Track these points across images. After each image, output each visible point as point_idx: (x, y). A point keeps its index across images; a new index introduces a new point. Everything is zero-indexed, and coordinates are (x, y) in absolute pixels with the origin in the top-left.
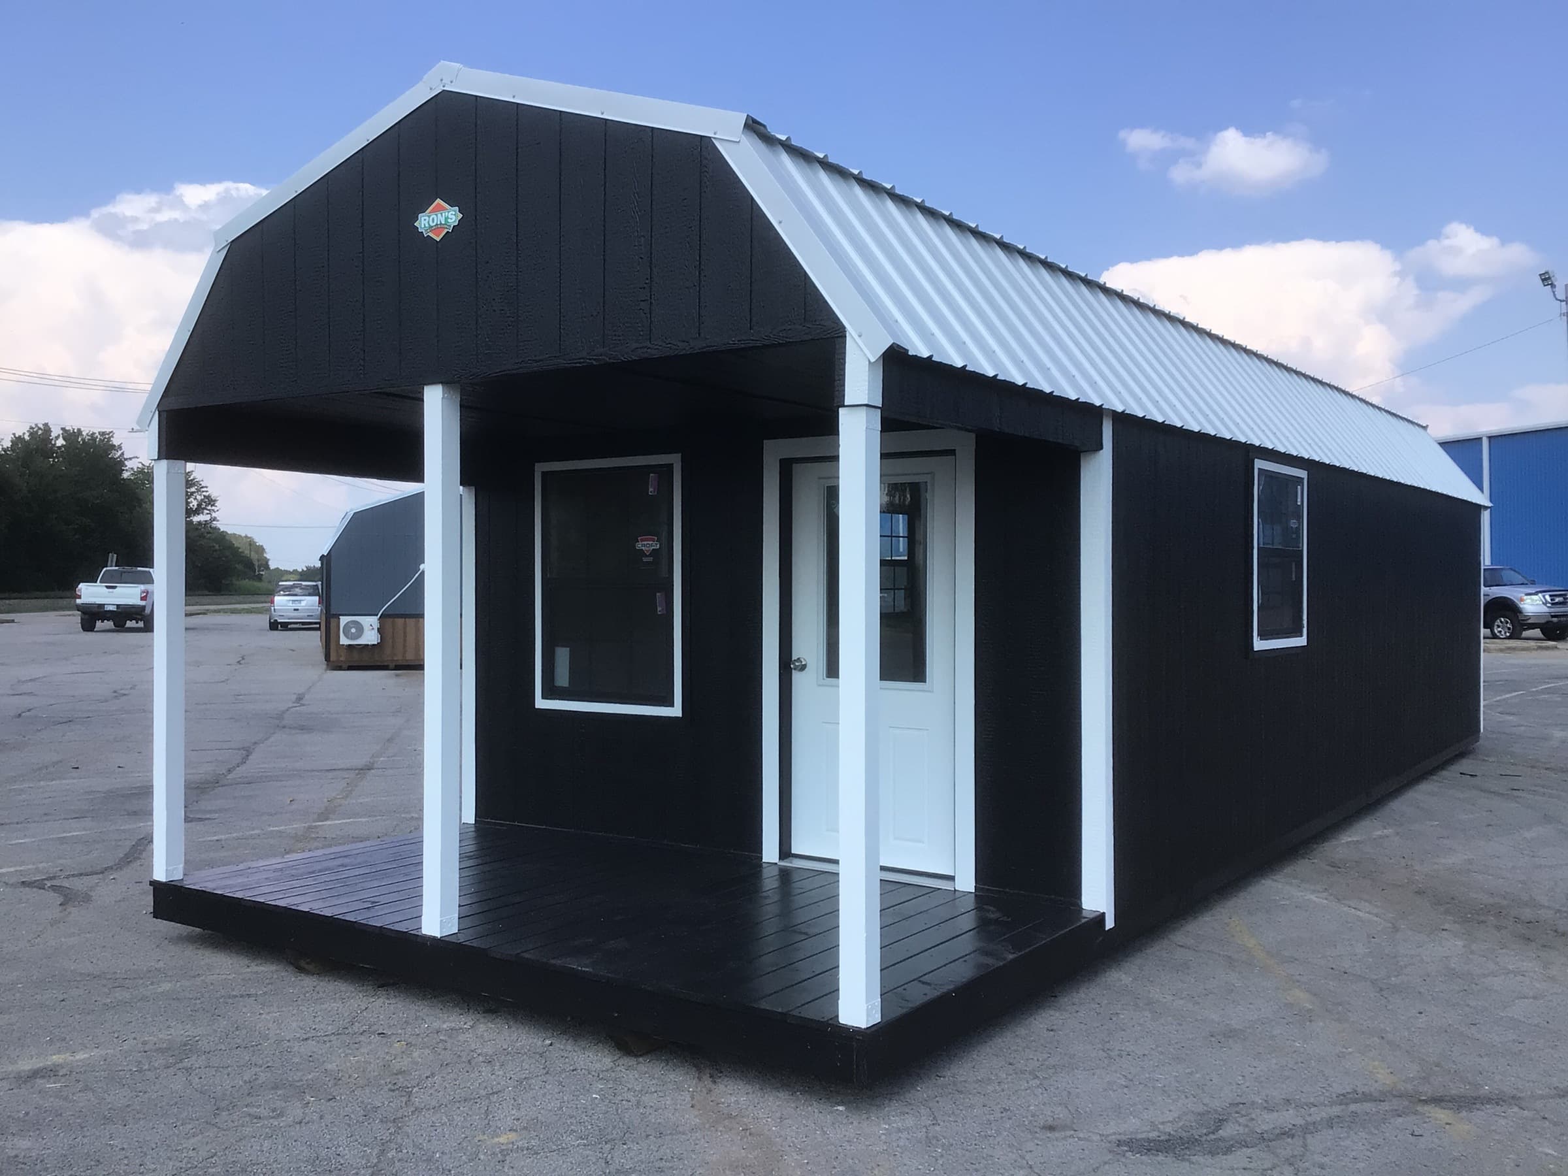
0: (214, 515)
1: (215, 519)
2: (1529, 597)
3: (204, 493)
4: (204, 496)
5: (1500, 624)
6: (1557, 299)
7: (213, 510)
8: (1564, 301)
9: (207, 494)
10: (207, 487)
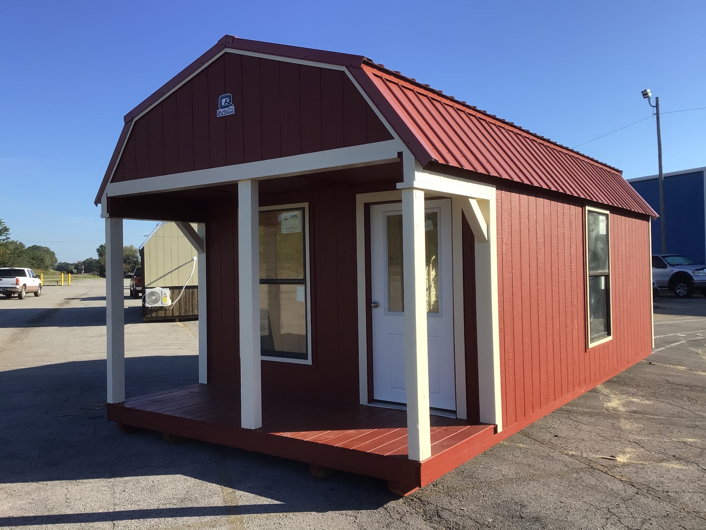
0: (8, 236)
1: (9, 238)
2: (697, 271)
3: (3, 226)
4: (3, 227)
5: (680, 287)
6: (651, 106)
7: (8, 234)
8: (654, 107)
9: (4, 226)
10: (4, 222)
